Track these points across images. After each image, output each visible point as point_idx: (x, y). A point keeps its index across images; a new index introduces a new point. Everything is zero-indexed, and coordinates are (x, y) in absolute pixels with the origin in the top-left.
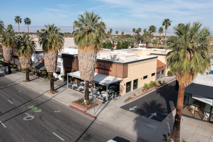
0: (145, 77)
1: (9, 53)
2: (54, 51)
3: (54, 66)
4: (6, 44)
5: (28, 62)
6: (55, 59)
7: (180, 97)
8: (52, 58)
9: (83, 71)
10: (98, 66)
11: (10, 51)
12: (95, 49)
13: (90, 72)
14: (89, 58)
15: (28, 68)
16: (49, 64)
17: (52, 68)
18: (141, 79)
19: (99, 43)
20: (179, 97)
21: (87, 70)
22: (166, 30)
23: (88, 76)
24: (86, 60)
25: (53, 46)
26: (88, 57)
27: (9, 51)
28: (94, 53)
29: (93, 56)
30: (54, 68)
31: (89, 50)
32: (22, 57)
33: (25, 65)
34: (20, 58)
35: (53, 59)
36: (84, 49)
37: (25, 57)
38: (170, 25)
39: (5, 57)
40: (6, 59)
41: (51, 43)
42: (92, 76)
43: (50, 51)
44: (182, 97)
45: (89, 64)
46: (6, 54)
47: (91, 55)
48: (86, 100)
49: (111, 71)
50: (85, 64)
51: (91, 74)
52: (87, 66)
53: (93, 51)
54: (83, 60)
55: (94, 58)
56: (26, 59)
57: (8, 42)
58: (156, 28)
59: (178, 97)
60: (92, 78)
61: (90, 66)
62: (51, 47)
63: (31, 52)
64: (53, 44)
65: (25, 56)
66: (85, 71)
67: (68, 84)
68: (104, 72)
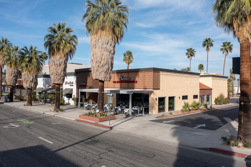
0: (185, 97)
1: (13, 76)
2: (62, 54)
3: (62, 74)
4: (10, 64)
5: (32, 80)
6: (62, 66)
7: (245, 63)
8: (59, 63)
9: (96, 65)
10: (121, 78)
11: (15, 73)
12: (113, 35)
13: (105, 66)
14: (105, 46)
15: (31, 87)
16: (55, 71)
17: (59, 77)
18: (179, 98)
19: (119, 27)
20: (243, 62)
21: (102, 64)
22: (208, 52)
23: (103, 73)
24: (100, 49)
25: (62, 47)
26: (103, 45)
27: (13, 73)
28: (111, 41)
29: (109, 44)
30: (62, 78)
31: (105, 34)
32: (25, 72)
33: (28, 82)
34: (23, 74)
35: (60, 65)
36: (98, 34)
37: (28, 73)
38: (212, 45)
39: (7, 81)
40: (9, 83)
41: (59, 43)
42: (108, 74)
43: (57, 54)
44: (247, 62)
45: (104, 55)
46: (9, 77)
47: (107, 42)
48: (98, 110)
49: (137, 82)
50: (99, 54)
51: (107, 70)
52: (102, 58)
53: (110, 37)
54: (96, 49)
55: (111, 47)
56: (29, 74)
57: (13, 62)
58: (194, 50)
59: (241, 64)
60: (109, 77)
61: (106, 57)
62: (59, 49)
63: (36, 66)
64: (61, 44)
65: (29, 71)
66: (98, 66)
67: (79, 103)
68: (128, 85)
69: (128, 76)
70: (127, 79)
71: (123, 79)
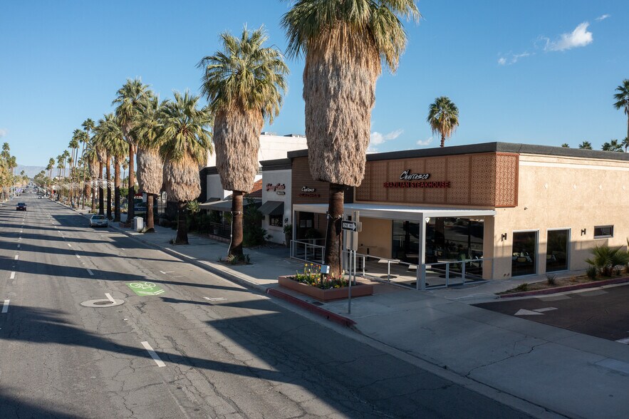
0: (603, 232)
10: (404, 175)
18: (584, 231)
49: (448, 185)
67: (293, 241)
68: (424, 193)
69: (425, 168)
70: (420, 177)
71: (410, 177)
